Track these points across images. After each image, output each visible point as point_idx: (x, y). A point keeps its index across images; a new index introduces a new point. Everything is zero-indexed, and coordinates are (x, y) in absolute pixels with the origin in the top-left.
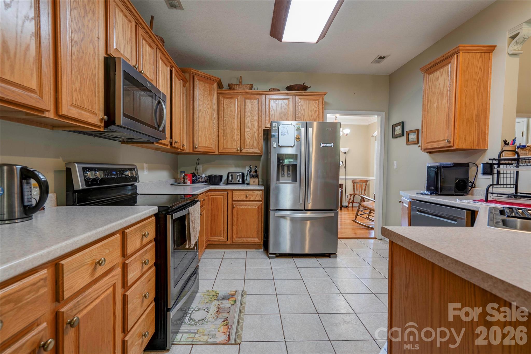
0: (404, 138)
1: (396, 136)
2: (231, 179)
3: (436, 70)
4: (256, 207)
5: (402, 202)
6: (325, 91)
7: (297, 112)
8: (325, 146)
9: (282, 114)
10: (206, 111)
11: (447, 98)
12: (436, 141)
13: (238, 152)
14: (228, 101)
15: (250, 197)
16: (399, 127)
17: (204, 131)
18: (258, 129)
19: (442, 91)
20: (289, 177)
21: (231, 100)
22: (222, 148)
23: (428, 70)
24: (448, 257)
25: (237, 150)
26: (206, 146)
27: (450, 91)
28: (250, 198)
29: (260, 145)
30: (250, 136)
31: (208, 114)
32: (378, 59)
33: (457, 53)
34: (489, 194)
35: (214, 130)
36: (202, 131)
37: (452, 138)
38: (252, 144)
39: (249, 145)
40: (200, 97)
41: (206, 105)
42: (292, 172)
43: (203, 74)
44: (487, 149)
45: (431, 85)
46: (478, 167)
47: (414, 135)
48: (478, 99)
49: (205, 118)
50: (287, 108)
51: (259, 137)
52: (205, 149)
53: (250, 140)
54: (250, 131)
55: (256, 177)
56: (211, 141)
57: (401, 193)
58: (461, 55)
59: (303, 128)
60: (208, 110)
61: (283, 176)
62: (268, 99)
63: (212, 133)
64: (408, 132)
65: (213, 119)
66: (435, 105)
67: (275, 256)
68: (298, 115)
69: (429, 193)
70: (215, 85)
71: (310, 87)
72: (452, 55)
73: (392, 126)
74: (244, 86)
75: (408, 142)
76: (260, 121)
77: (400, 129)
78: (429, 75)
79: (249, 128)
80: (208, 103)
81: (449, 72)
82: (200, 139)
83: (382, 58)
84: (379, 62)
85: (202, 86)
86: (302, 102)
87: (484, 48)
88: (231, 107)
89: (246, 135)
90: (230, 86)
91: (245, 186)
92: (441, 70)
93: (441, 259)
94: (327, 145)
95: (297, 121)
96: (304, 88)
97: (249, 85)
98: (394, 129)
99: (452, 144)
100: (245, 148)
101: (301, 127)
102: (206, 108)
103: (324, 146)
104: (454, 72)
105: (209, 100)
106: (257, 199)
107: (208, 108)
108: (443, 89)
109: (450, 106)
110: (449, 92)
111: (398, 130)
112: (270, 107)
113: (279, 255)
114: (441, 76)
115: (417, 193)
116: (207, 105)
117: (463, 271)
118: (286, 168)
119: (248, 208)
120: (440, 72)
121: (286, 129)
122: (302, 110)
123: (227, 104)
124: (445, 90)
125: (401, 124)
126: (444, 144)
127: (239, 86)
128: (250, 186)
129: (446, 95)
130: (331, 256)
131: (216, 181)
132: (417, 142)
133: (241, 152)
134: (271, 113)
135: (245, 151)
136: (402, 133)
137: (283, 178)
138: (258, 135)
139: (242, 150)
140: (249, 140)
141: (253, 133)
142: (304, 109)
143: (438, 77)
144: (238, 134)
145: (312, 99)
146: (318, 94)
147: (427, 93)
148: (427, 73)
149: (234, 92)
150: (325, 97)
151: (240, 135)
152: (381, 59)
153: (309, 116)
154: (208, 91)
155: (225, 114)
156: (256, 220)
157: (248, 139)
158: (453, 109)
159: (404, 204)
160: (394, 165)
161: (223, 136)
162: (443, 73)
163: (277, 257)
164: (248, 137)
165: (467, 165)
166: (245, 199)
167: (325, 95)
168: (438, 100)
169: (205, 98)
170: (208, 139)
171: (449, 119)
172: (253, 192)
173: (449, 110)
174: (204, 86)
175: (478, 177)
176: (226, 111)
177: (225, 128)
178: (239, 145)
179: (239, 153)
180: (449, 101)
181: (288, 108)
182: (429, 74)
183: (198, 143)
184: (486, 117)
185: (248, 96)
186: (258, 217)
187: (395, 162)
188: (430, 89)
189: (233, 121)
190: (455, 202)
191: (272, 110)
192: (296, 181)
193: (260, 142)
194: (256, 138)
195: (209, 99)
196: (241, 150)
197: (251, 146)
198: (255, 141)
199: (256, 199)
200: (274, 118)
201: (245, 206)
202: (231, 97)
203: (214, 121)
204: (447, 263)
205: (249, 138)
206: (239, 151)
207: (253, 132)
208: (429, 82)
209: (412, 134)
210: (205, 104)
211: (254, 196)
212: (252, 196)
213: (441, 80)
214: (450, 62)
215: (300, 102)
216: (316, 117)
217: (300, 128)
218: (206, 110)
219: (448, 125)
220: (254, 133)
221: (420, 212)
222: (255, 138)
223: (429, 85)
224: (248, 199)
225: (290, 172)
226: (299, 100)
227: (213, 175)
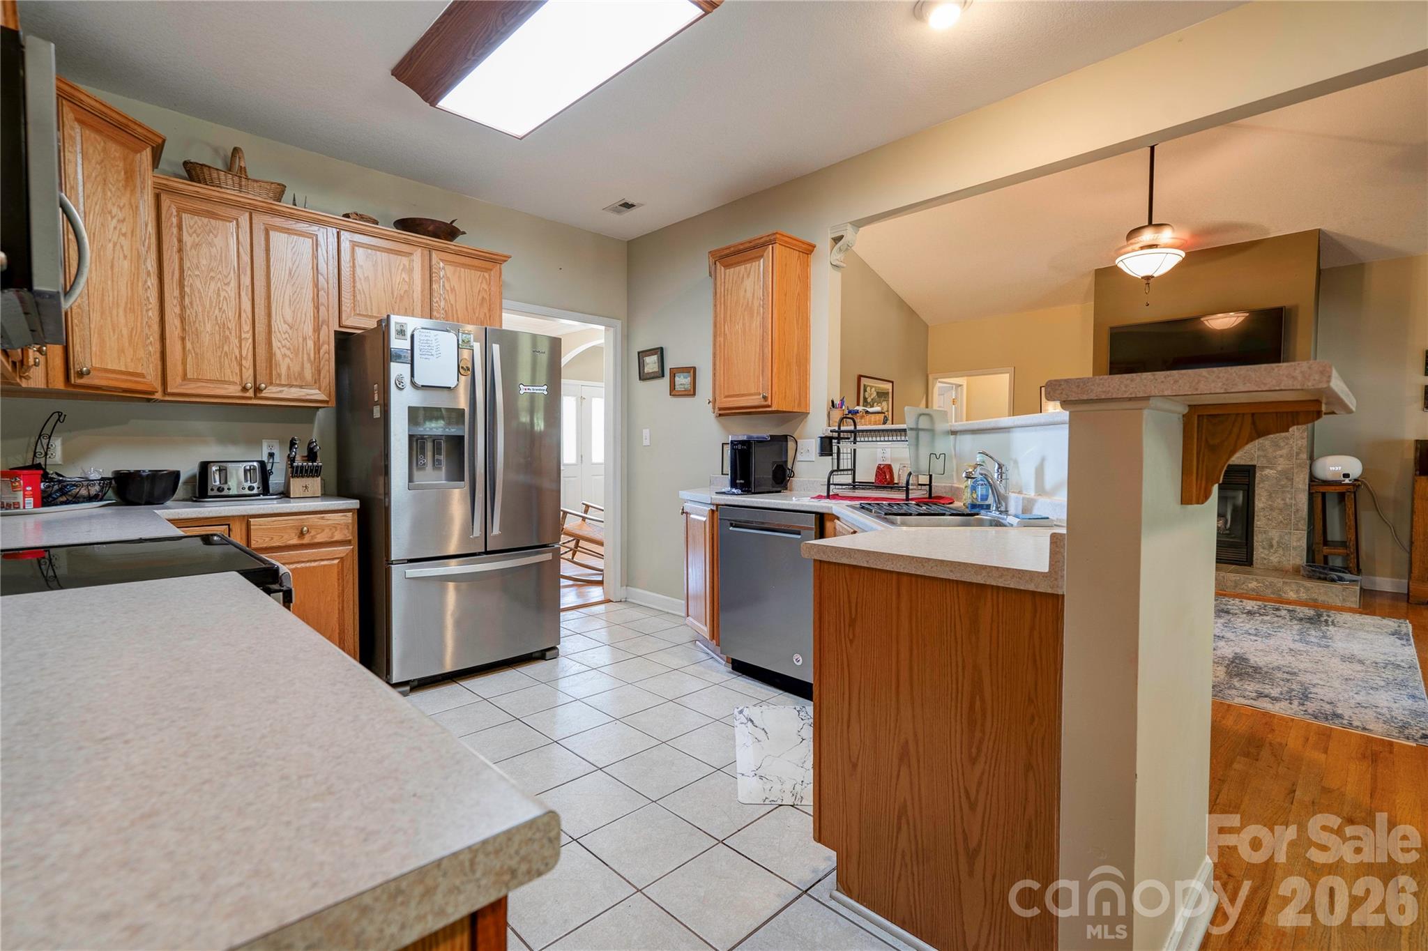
0: (665, 381)
1: (648, 377)
2: (218, 483)
3: (738, 263)
4: (336, 562)
5: (687, 513)
6: (506, 253)
7: (435, 294)
8: (529, 391)
9: (392, 293)
10: (115, 245)
11: (758, 318)
12: (743, 395)
13: (247, 394)
14: (200, 224)
15: (313, 533)
16: (653, 356)
17: (111, 314)
18: (317, 329)
19: (750, 303)
20: (440, 469)
21: (213, 222)
22: (179, 380)
23: (721, 258)
24: (929, 560)
25: (245, 389)
26: (123, 369)
27: (763, 307)
28: (313, 537)
29: (324, 378)
30: (289, 349)
31: (125, 257)
32: (621, 205)
33: (772, 242)
34: (831, 486)
35: (150, 313)
36: (102, 313)
37: (770, 392)
38: (299, 374)
39: (288, 376)
40: (89, 185)
41: (115, 221)
42: (447, 456)
43: (97, 105)
44: (809, 413)
45: (730, 288)
46: (797, 442)
47: (685, 378)
48: (798, 329)
49: (112, 267)
50: (407, 279)
51: (321, 351)
52: (117, 380)
53: (291, 360)
54: (289, 331)
55: (315, 472)
56: (141, 353)
57: (684, 494)
58: (776, 246)
59: (478, 344)
60: (126, 243)
61: (422, 467)
62: (348, 243)
63: (142, 323)
64: (675, 371)
65: (143, 275)
66: (739, 327)
67: (408, 688)
68: (437, 302)
69: (740, 492)
70: (147, 154)
71: (464, 233)
72: (765, 245)
73: (639, 353)
74: (255, 185)
75: (673, 391)
76: (323, 304)
77: (655, 363)
78: (725, 270)
79: (285, 322)
80: (121, 216)
81: (762, 274)
82: (95, 340)
83: (628, 206)
84: (619, 212)
85: (96, 147)
86: (450, 270)
87: (803, 246)
88: (211, 244)
89: (275, 344)
90: (193, 172)
91: (275, 502)
92: (748, 266)
93: (920, 565)
94: (533, 390)
95: (437, 319)
96: (448, 232)
97: (273, 186)
98: (641, 361)
99: (769, 402)
100: (271, 384)
101: (472, 340)
102: (117, 232)
103: (527, 391)
104: (769, 274)
105: (127, 206)
106: (338, 537)
107: (124, 235)
108: (752, 302)
109: (765, 334)
110: (761, 309)
111: (651, 363)
112: (354, 266)
113: (416, 683)
114: (748, 275)
115: (716, 493)
116: (118, 221)
117: (951, 571)
118: (429, 446)
119: (306, 568)
120: (746, 269)
121: (434, 341)
122: (448, 291)
123: (195, 232)
124: (756, 303)
125: (659, 353)
126: (756, 400)
127: (236, 179)
128: (292, 500)
129: (757, 313)
130: (548, 654)
131: (157, 492)
132: (692, 393)
133: (258, 395)
134: (358, 285)
135: (270, 391)
136: (660, 372)
137: (421, 473)
138: (318, 348)
139: (262, 391)
140: (287, 360)
141: (301, 340)
142: (453, 290)
143: (743, 278)
144: (247, 339)
145: (473, 266)
146: (487, 255)
147: (722, 302)
148: (722, 264)
149: (225, 196)
150: (504, 266)
151: (250, 340)
152: (625, 207)
153: (467, 309)
154: (118, 172)
155: (187, 265)
156: (336, 599)
157: (284, 356)
158: (770, 340)
159: (692, 516)
160: (644, 438)
161: (183, 339)
162: (750, 271)
163: (413, 689)
164: (283, 350)
165: (784, 438)
166: (295, 541)
167: (505, 261)
168: (744, 319)
169: (109, 194)
170: (127, 344)
171: (763, 356)
172: (323, 518)
173: (763, 340)
174: (104, 150)
175: (798, 460)
176: (190, 253)
177: (188, 312)
178: (248, 374)
179: (250, 398)
180: (763, 325)
181: (410, 279)
182: (727, 266)
183: (88, 355)
184: (807, 359)
185: (278, 221)
186: (343, 591)
187: (646, 432)
188: (729, 296)
189: (223, 294)
190: (791, 502)
191: (362, 278)
192: (464, 481)
193: (327, 367)
194: (312, 355)
195: (124, 201)
196: (257, 390)
197: (296, 380)
198: (307, 366)
199: (332, 537)
200: (368, 302)
201: (298, 562)
202: (213, 210)
203: (149, 284)
204: (930, 567)
205: (288, 353)
206: (250, 393)
207: (300, 334)
208: (727, 280)
209: (682, 376)
210: (113, 218)
211: (327, 530)
212: (320, 531)
213: (748, 284)
214: (762, 256)
215: (444, 268)
216: (485, 314)
217: (469, 341)
218: (115, 238)
219: (763, 367)
220: (305, 339)
221: (734, 527)
222: (309, 355)
223: (726, 287)
224: (306, 540)
225: (442, 457)
226: (439, 263)
227: (144, 471)
